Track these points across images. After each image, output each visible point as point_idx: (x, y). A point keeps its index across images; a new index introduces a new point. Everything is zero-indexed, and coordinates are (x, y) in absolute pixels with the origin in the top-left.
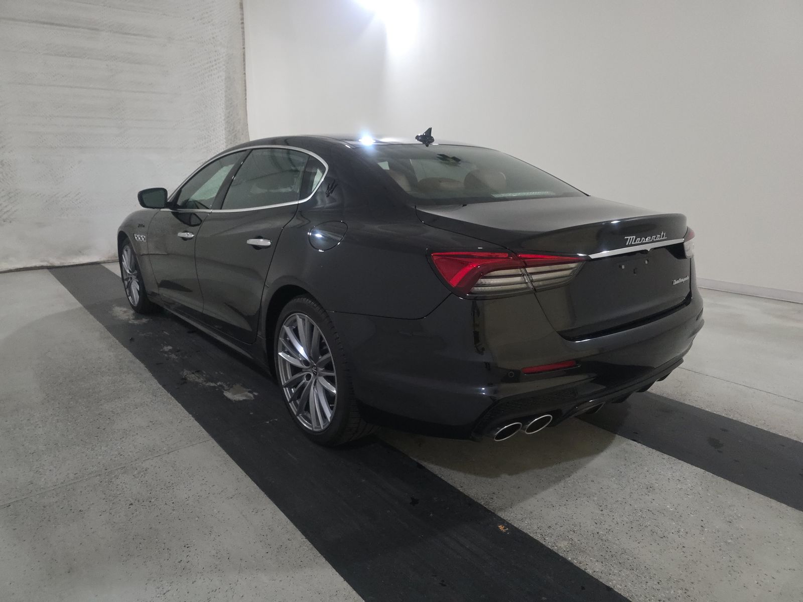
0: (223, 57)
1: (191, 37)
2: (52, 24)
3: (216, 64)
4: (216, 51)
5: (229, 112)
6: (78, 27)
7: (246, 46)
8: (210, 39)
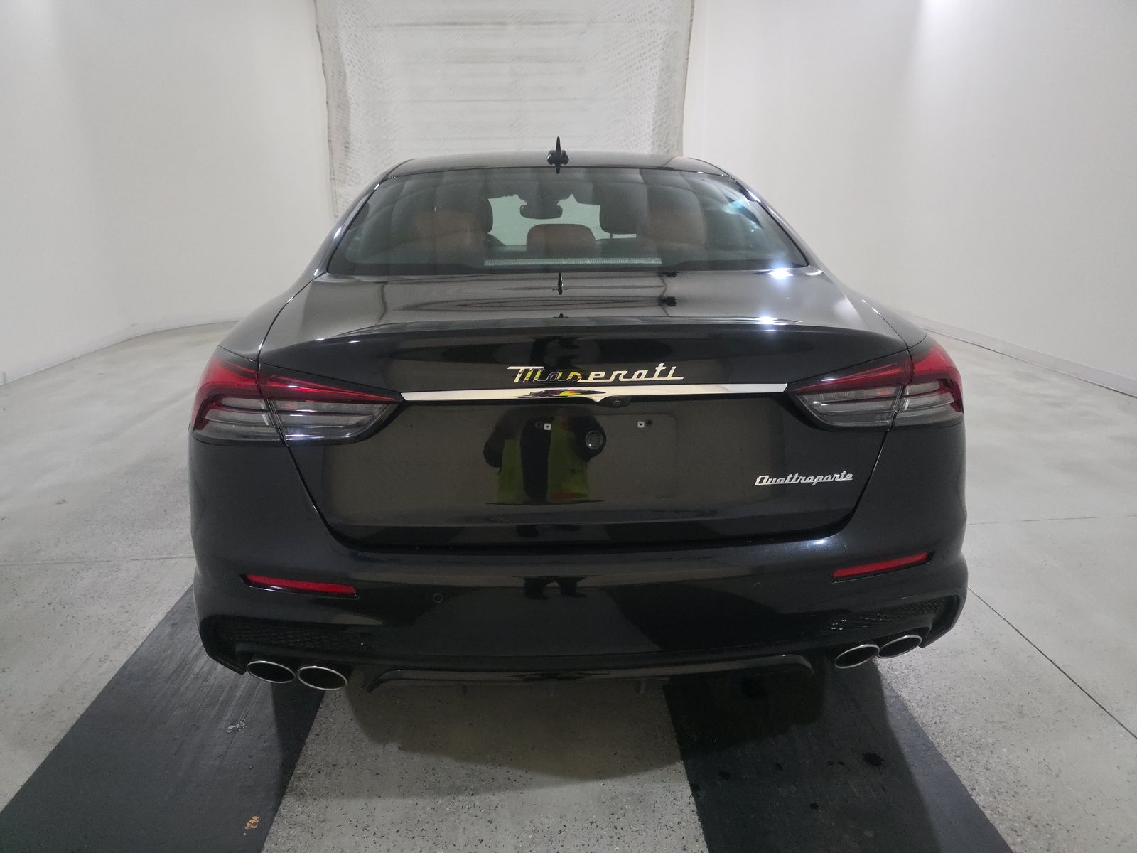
0: (661, 38)
1: (619, 15)
2: (455, 24)
3: (650, 50)
4: (652, 31)
5: (662, 119)
6: (481, 24)
7: (694, 18)
8: (645, 15)
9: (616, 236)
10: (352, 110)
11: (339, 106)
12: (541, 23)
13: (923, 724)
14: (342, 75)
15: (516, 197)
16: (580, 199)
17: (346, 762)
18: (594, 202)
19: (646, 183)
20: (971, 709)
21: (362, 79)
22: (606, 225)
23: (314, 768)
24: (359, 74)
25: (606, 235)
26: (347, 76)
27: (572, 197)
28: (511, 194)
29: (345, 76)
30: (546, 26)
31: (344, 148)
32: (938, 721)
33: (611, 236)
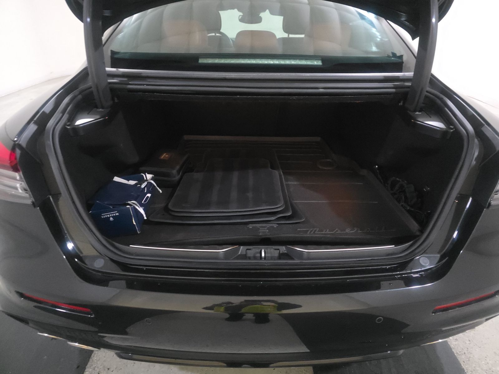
9: (291, 36)
13: (457, 353)
15: (236, 10)
16: (272, 13)
17: (115, 367)
18: (280, 14)
19: (309, 4)
20: (485, 344)
22: (286, 29)
23: (96, 370)
25: (285, 35)
27: (267, 11)
28: (233, 9)
32: (466, 352)
33: (289, 36)
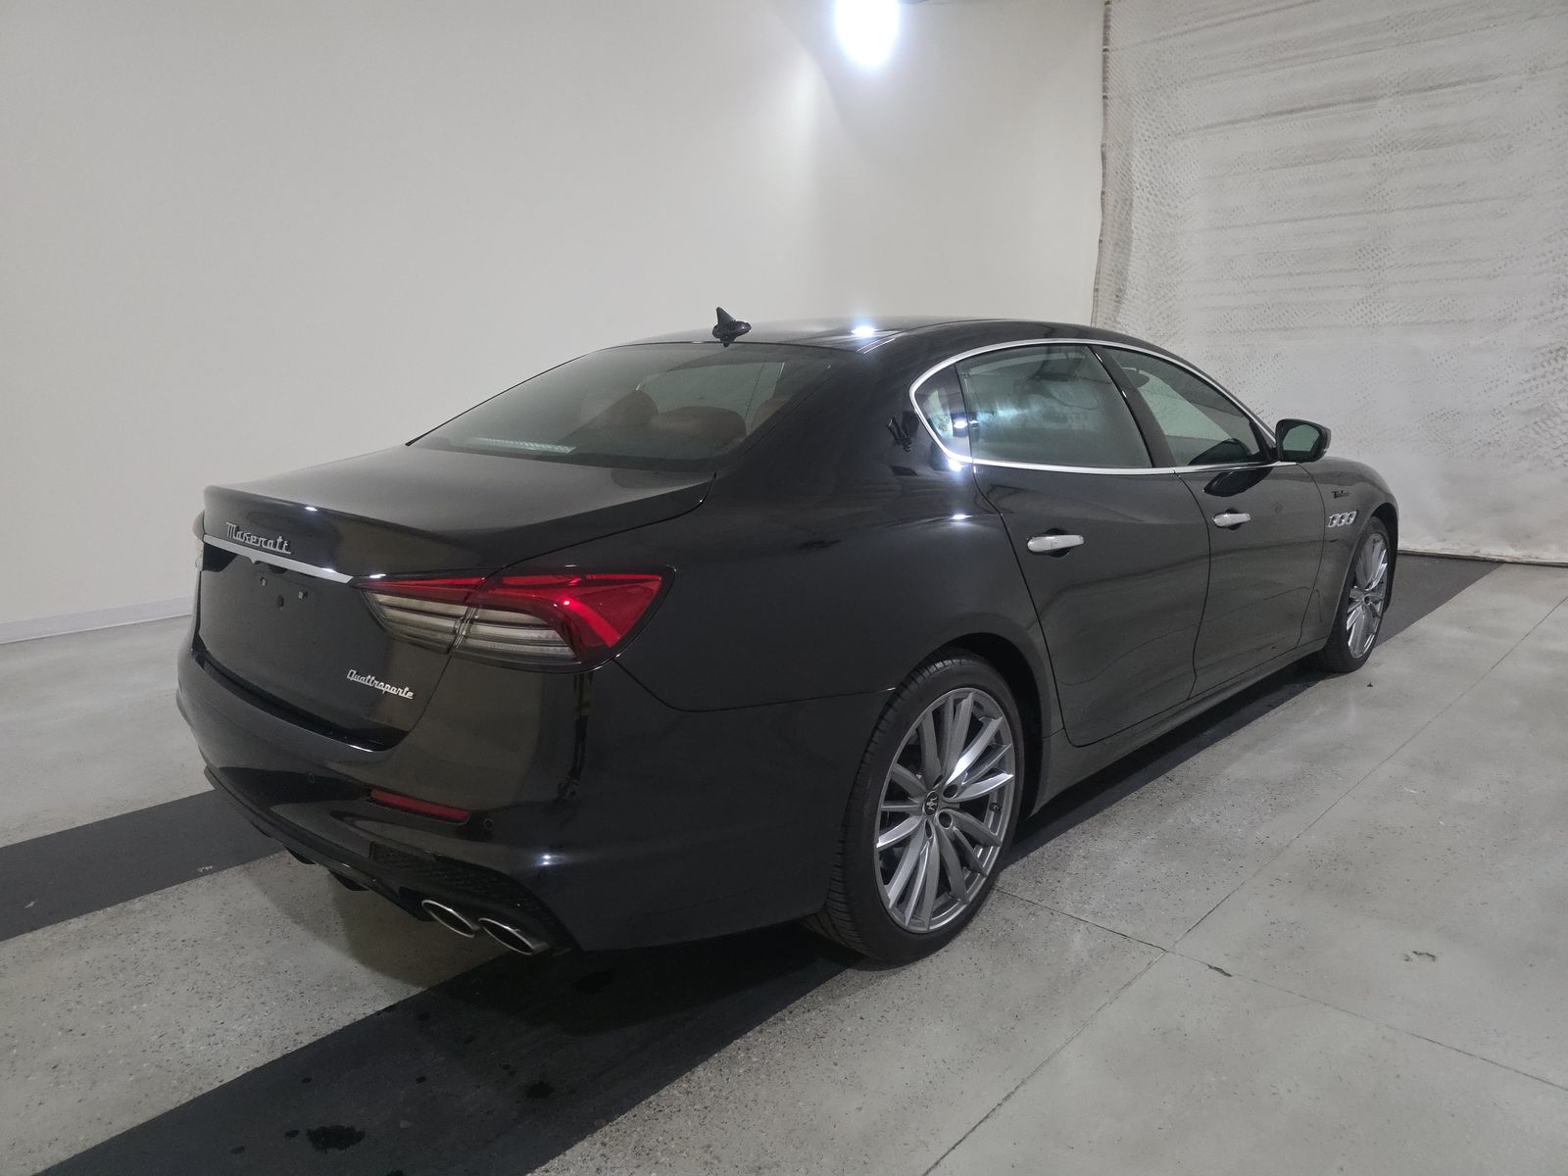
10: (1133, 249)
11: (1117, 244)
12: (1440, 86)
14: (1128, 203)
21: (1150, 207)
24: (1148, 200)
26: (1134, 205)
29: (1131, 204)
30: (1450, 89)
31: (1114, 297)
